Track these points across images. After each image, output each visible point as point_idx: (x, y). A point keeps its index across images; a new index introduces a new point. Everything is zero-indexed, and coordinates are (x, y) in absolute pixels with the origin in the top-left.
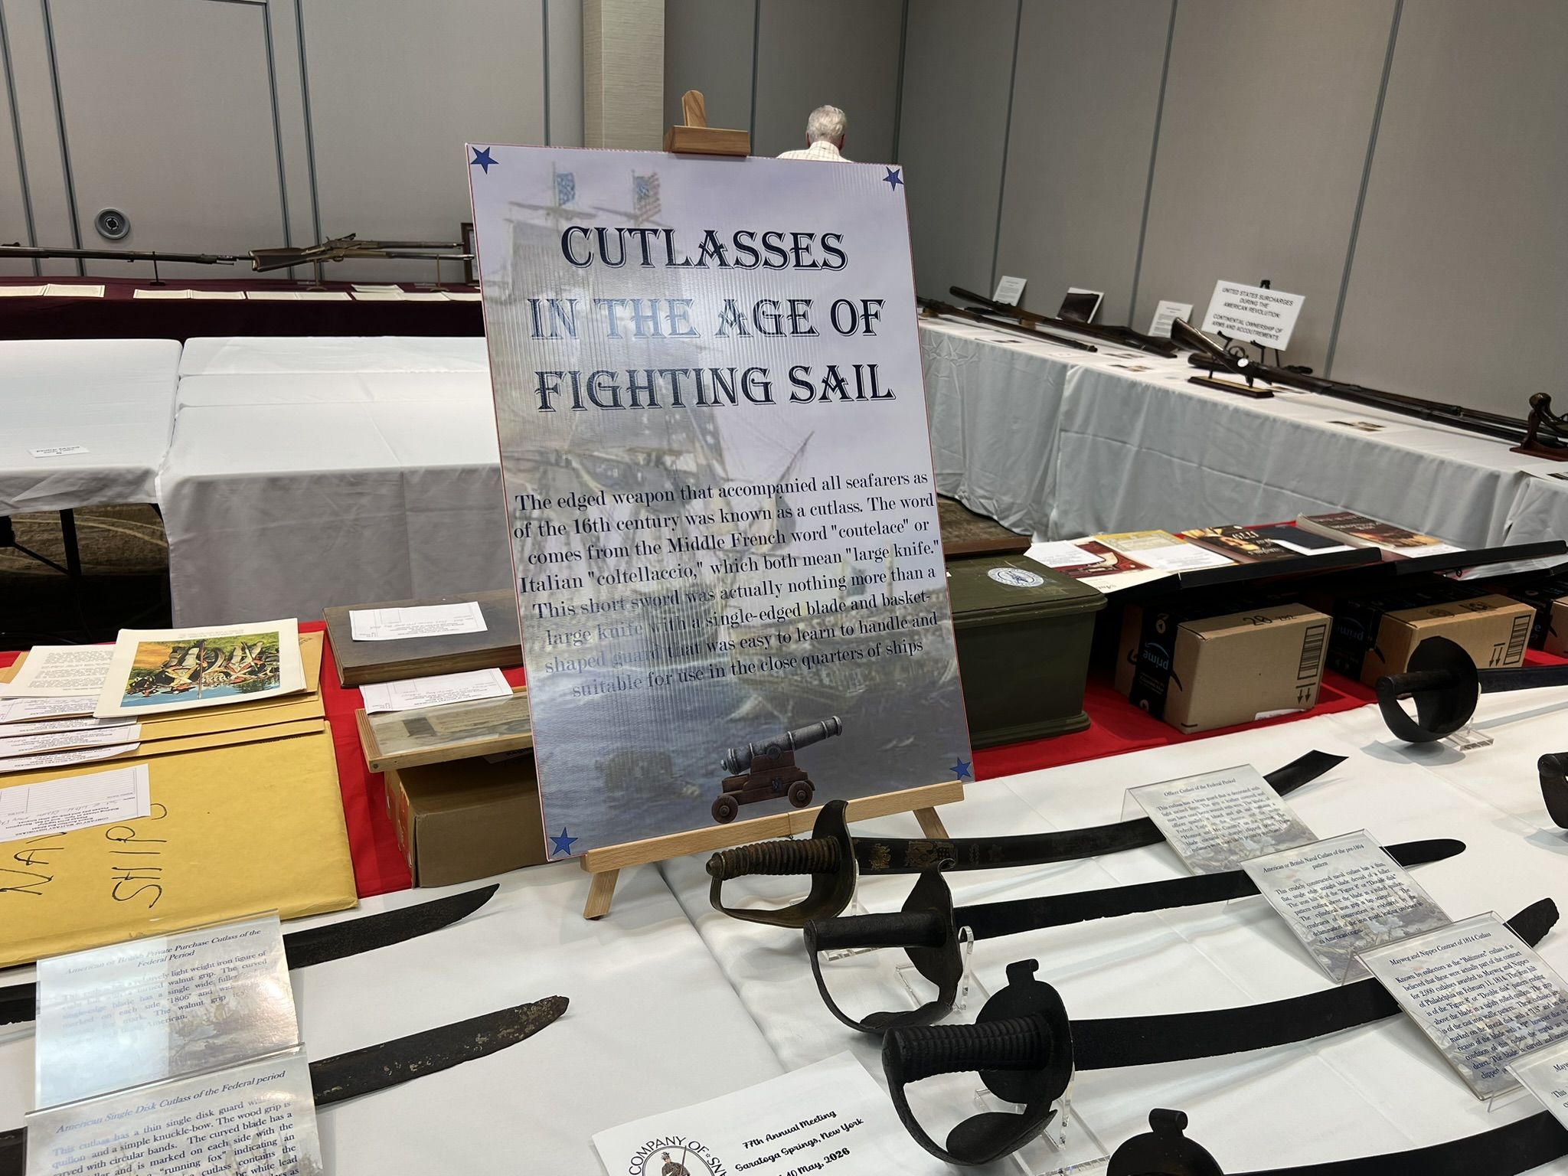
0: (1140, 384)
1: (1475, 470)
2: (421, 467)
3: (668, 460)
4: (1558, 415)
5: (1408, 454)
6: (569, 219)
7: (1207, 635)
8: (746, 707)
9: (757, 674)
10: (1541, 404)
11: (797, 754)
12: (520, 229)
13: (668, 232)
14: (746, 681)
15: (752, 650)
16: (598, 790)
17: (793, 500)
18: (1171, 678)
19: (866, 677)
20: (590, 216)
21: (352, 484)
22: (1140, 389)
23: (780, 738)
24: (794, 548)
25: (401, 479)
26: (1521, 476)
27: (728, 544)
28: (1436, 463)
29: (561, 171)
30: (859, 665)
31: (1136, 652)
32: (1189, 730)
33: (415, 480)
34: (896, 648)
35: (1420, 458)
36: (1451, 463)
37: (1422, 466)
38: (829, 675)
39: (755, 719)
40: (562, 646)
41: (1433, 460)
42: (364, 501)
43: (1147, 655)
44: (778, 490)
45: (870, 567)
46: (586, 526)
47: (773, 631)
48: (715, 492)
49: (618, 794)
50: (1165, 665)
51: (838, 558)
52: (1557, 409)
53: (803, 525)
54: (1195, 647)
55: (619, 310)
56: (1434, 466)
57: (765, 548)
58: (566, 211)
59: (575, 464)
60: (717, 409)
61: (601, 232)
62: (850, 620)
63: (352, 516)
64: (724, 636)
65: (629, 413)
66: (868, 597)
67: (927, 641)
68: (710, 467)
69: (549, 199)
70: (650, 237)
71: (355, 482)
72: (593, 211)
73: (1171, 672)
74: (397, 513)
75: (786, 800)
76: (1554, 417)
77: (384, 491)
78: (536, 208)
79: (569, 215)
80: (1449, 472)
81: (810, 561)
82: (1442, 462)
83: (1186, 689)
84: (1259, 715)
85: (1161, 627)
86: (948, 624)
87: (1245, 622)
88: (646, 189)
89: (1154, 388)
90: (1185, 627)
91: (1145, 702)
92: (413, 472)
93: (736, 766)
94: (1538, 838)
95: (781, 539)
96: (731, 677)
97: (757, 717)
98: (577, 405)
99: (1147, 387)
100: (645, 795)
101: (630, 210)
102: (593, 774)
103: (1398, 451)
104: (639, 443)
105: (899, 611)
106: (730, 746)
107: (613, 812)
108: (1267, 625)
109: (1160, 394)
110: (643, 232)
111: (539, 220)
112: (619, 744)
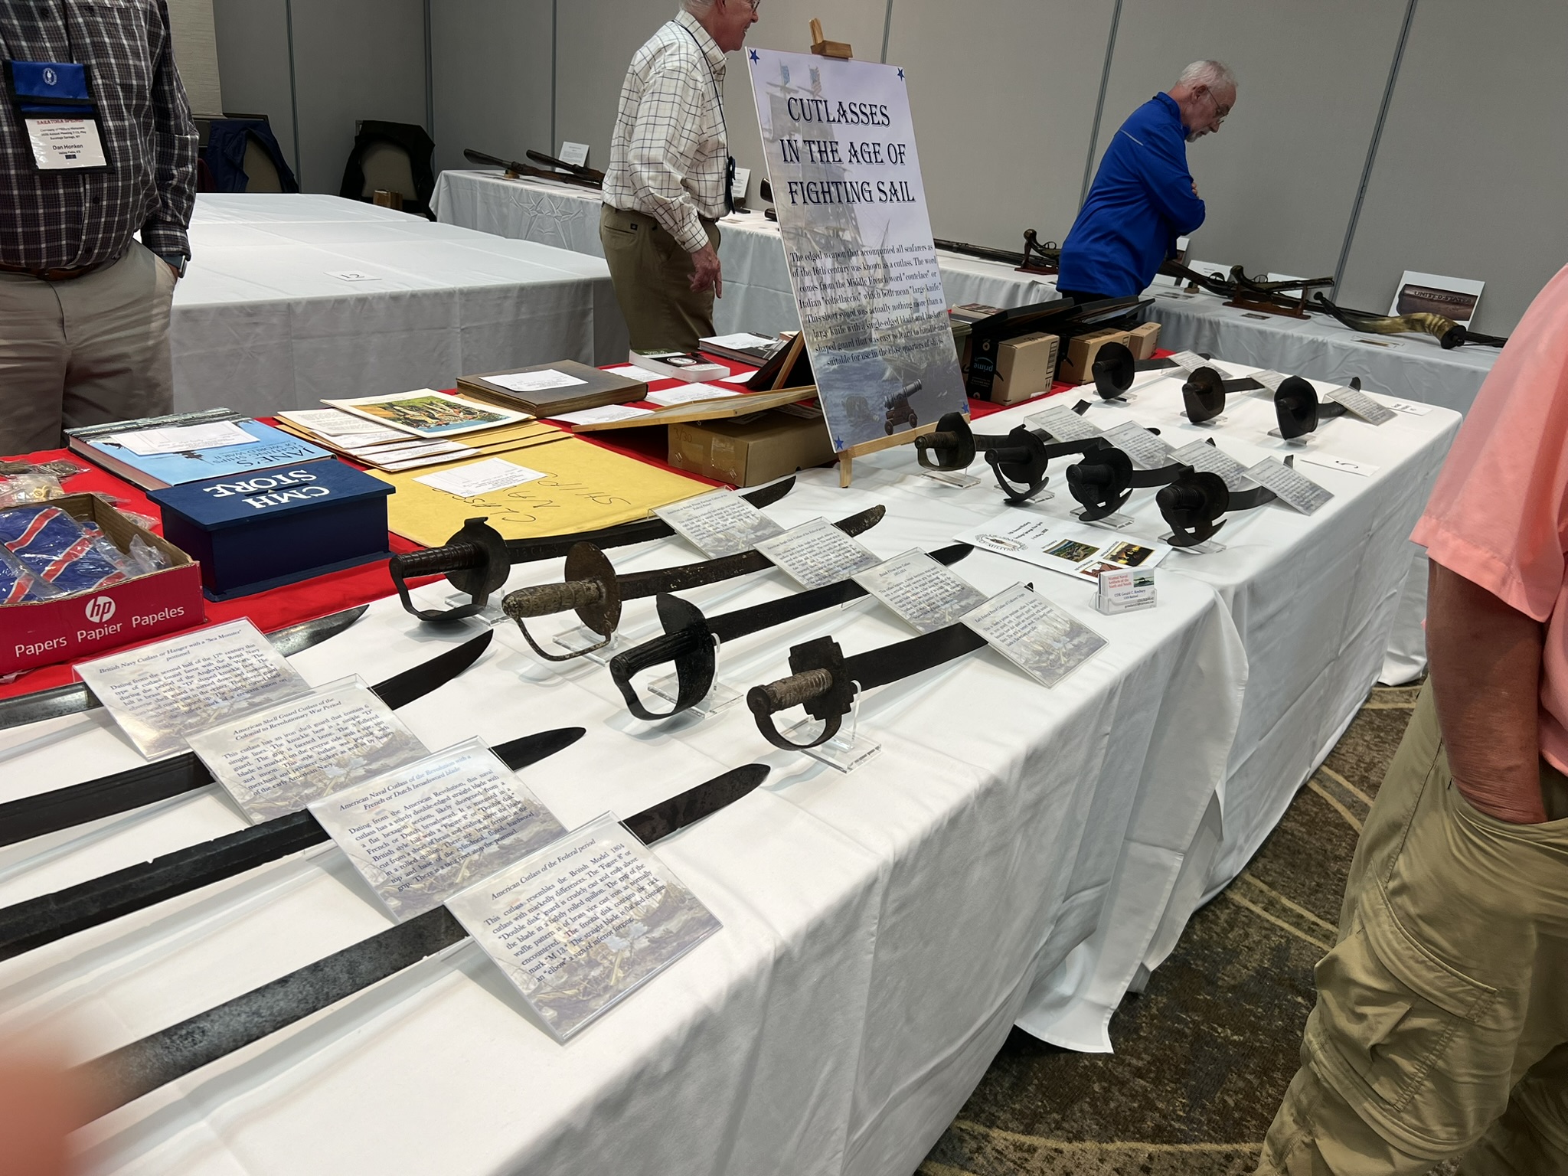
0: (745, 232)
1: (1005, 282)
2: (303, 299)
3: (841, 233)
4: (1042, 244)
5: (959, 274)
6: (789, 93)
7: (1018, 346)
8: (888, 374)
9: (888, 356)
10: (1031, 237)
11: (909, 399)
12: (772, 97)
13: (825, 102)
14: (885, 359)
15: (885, 343)
16: (845, 416)
17: (890, 258)
18: (995, 375)
19: (927, 359)
20: (797, 92)
21: (249, 315)
22: (744, 237)
23: (901, 391)
24: (893, 286)
25: (287, 310)
26: (1034, 283)
27: (868, 283)
28: (978, 280)
29: (784, 65)
30: (923, 352)
31: (968, 365)
32: (1008, 403)
33: (299, 310)
34: (934, 343)
35: (967, 277)
36: (988, 279)
37: (969, 283)
38: (914, 356)
39: (893, 380)
40: (819, 338)
41: (976, 278)
42: (259, 330)
43: (976, 366)
44: (881, 252)
45: (921, 298)
46: (817, 271)
47: (890, 332)
48: (860, 253)
49: (852, 419)
50: (990, 369)
51: (906, 292)
52: (1041, 240)
53: (894, 272)
54: (1013, 352)
55: (813, 146)
56: (978, 281)
57: (881, 285)
58: (788, 88)
59: (809, 236)
60: (854, 205)
61: (801, 100)
62: (916, 326)
63: (249, 345)
64: (875, 335)
65: (824, 205)
66: (920, 314)
67: (944, 338)
68: (855, 238)
69: (780, 81)
70: (819, 104)
71: (252, 313)
72: (796, 89)
73: (995, 372)
74: (285, 340)
75: (908, 424)
76: (1041, 246)
77: (275, 320)
78: (776, 86)
79: (789, 91)
80: (987, 285)
81: (899, 293)
82: (982, 279)
83: (1005, 379)
84: (1033, 395)
85: (986, 346)
86: (950, 329)
87: (1025, 340)
88: (815, 76)
89: (757, 235)
90: (1003, 345)
91: (977, 393)
92: (298, 303)
93: (889, 405)
94: (1183, 426)
95: (887, 280)
96: (880, 358)
97: (892, 379)
98: (805, 202)
99: (751, 235)
100: (862, 420)
101: (810, 89)
102: (842, 408)
103: (952, 273)
104: (830, 224)
105: (933, 322)
106: (886, 394)
107: (853, 428)
108: (1036, 341)
109: (762, 240)
110: (816, 101)
111: (779, 94)
112: (847, 393)
